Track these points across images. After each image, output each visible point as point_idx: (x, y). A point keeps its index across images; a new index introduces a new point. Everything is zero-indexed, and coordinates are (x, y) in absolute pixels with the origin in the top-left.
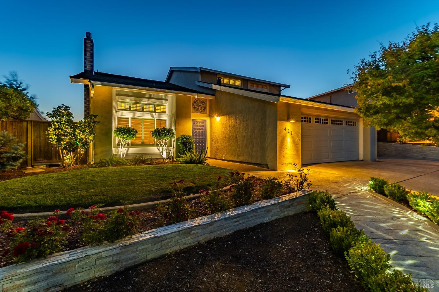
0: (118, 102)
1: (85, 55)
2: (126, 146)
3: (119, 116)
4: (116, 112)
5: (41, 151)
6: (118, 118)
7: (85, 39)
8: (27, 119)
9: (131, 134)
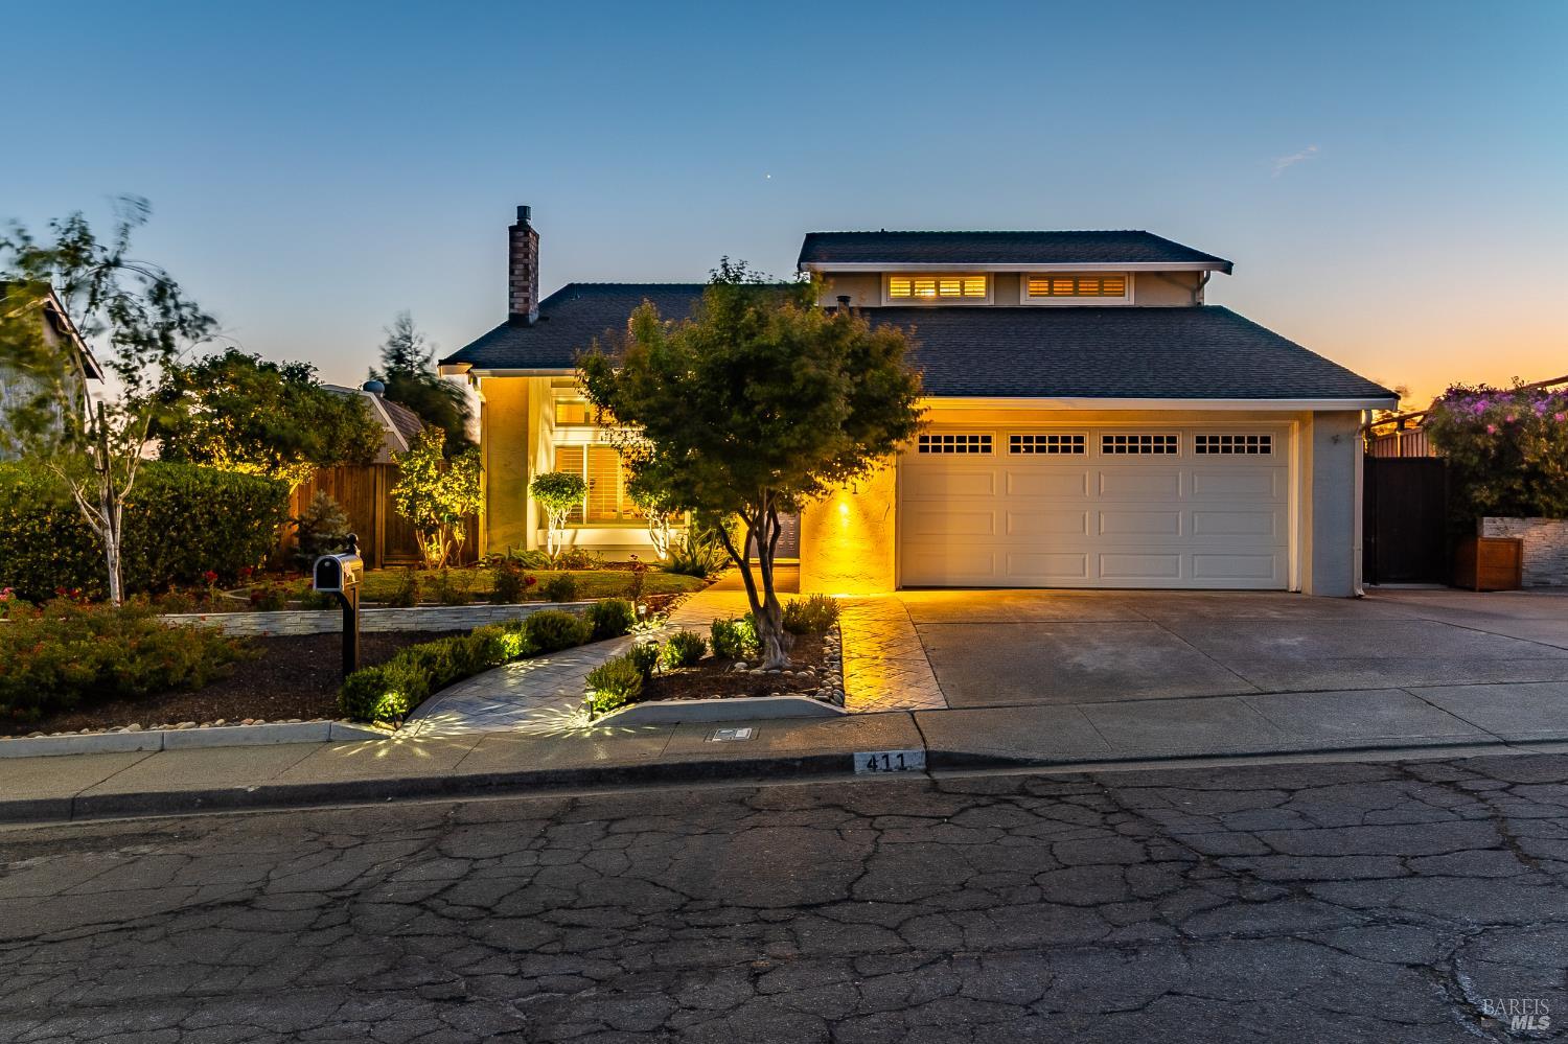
0: (558, 403)
1: (512, 272)
2: (563, 524)
3: (559, 443)
4: (551, 431)
5: (398, 532)
6: (557, 447)
7: (512, 229)
8: (375, 461)
9: (564, 492)
